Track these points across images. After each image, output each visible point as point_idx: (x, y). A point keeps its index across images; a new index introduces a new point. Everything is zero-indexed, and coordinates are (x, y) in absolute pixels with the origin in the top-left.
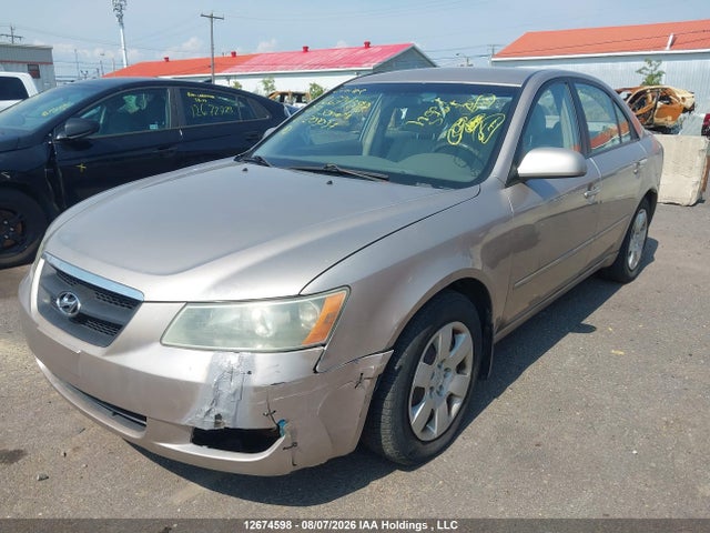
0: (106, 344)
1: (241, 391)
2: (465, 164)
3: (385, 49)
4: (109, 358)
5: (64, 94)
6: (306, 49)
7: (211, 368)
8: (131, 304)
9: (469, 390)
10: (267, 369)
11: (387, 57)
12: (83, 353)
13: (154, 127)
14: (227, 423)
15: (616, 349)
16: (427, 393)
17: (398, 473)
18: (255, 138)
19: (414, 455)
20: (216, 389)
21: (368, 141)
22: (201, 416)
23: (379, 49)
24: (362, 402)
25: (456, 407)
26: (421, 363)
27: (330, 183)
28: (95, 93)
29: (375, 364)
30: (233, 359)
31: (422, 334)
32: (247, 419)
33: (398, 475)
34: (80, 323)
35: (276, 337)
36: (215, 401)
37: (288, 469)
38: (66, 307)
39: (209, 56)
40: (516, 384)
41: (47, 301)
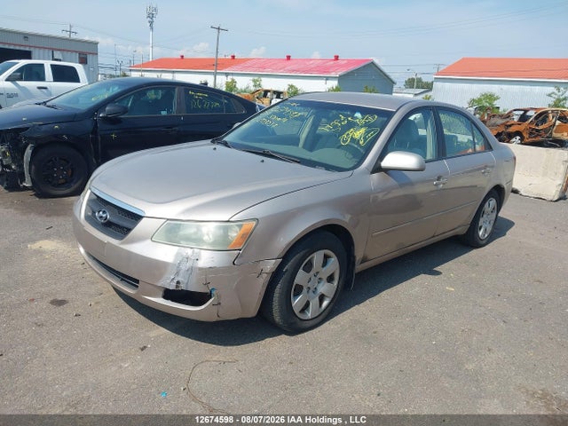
0: (121, 238)
1: (191, 269)
2: (351, 156)
3: (350, 62)
4: (121, 246)
5: (106, 86)
6: (289, 58)
7: (178, 254)
8: (137, 218)
9: (335, 294)
10: (207, 259)
11: (352, 68)
12: (109, 243)
13: (164, 113)
14: (183, 287)
15: (451, 286)
16: (305, 290)
17: (283, 336)
18: (228, 128)
19: (294, 326)
20: (178, 267)
21: (303, 136)
22: (168, 281)
23: (345, 62)
24: (261, 287)
25: (325, 303)
26: (301, 271)
27: (263, 161)
28: (127, 87)
29: (270, 265)
30: (189, 252)
31: (302, 253)
32: (194, 286)
33: (284, 337)
34: (108, 226)
35: (214, 243)
36: (177, 274)
37: (215, 319)
38: (101, 217)
39: (214, 57)
40: (374, 299)
41: (90, 214)
